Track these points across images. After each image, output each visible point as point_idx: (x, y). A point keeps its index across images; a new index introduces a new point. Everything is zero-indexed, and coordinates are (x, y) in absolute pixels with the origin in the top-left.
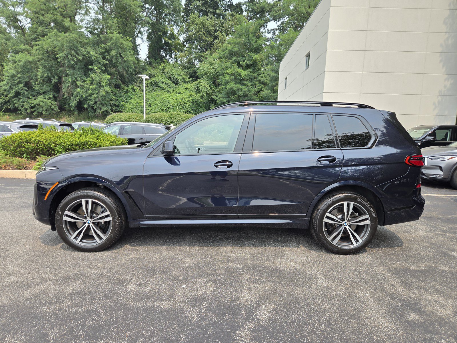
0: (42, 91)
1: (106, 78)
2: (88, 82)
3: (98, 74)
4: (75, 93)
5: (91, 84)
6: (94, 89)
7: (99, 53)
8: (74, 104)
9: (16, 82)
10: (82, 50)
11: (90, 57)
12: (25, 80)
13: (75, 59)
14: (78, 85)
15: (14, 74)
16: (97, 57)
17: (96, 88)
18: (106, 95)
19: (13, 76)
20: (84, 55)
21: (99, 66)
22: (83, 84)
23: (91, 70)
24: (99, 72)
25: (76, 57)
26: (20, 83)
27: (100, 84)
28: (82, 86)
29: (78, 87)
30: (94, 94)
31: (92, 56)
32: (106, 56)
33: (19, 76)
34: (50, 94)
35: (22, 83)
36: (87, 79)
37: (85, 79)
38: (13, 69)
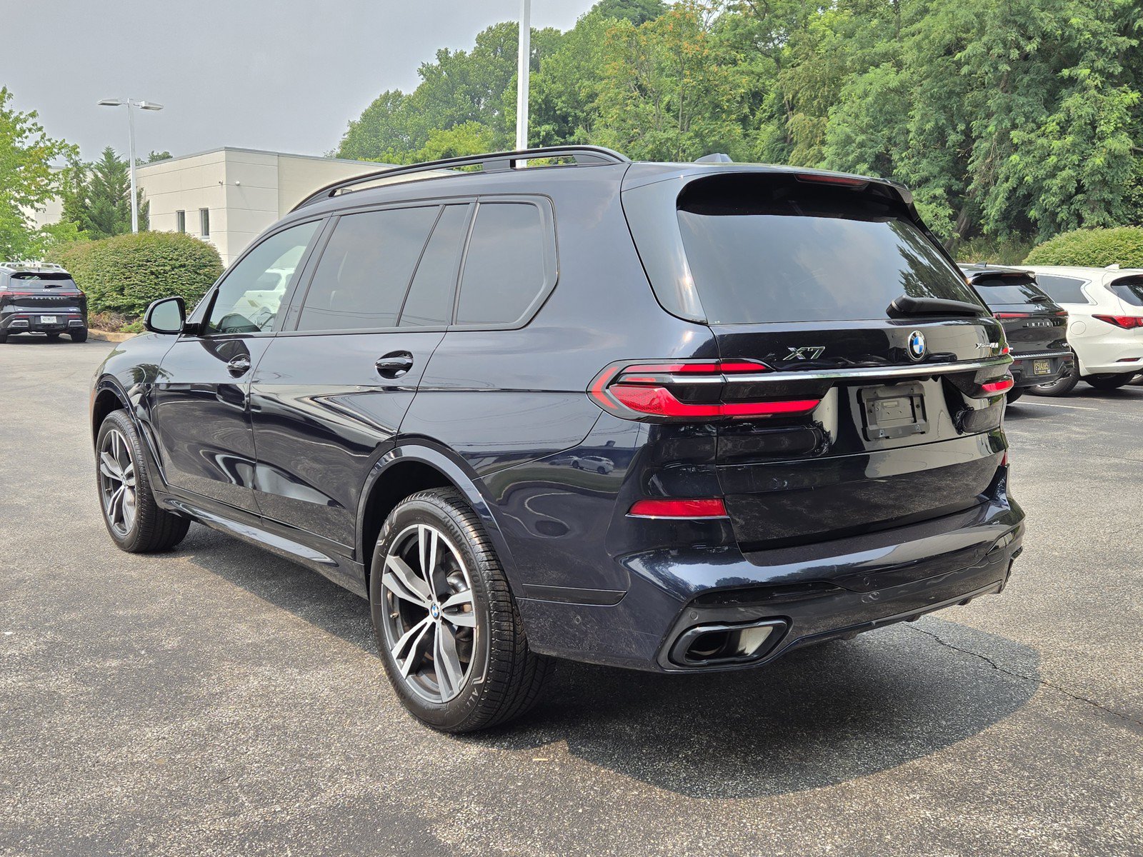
0: (914, 178)
1: (1121, 102)
2: (1052, 127)
3: (1093, 92)
4: (1003, 171)
5: (1063, 131)
6: (1068, 151)
7: (1108, 13)
8: (994, 208)
9: (850, 158)
10: (1042, 19)
11: (1070, 36)
12: (875, 149)
13: (1015, 54)
14: (1015, 141)
15: (848, 137)
16: (1094, 34)
17: (1074, 145)
18: (1109, 166)
19: (848, 141)
20: (1045, 36)
21: (1100, 64)
22: (1032, 136)
23: (1072, 81)
24: (1096, 87)
25: (1019, 47)
26: (861, 159)
27: (1094, 128)
28: (1030, 142)
29: (1016, 148)
30: (1063, 169)
31: (1078, 30)
32: (1134, 21)
33: (861, 138)
34: (937, 186)
35: (865, 161)
36: (1050, 119)
37: (1043, 118)
38: (850, 119)
